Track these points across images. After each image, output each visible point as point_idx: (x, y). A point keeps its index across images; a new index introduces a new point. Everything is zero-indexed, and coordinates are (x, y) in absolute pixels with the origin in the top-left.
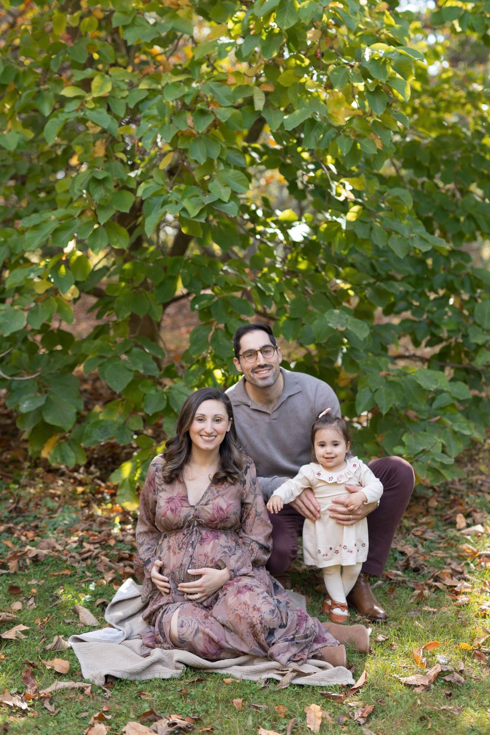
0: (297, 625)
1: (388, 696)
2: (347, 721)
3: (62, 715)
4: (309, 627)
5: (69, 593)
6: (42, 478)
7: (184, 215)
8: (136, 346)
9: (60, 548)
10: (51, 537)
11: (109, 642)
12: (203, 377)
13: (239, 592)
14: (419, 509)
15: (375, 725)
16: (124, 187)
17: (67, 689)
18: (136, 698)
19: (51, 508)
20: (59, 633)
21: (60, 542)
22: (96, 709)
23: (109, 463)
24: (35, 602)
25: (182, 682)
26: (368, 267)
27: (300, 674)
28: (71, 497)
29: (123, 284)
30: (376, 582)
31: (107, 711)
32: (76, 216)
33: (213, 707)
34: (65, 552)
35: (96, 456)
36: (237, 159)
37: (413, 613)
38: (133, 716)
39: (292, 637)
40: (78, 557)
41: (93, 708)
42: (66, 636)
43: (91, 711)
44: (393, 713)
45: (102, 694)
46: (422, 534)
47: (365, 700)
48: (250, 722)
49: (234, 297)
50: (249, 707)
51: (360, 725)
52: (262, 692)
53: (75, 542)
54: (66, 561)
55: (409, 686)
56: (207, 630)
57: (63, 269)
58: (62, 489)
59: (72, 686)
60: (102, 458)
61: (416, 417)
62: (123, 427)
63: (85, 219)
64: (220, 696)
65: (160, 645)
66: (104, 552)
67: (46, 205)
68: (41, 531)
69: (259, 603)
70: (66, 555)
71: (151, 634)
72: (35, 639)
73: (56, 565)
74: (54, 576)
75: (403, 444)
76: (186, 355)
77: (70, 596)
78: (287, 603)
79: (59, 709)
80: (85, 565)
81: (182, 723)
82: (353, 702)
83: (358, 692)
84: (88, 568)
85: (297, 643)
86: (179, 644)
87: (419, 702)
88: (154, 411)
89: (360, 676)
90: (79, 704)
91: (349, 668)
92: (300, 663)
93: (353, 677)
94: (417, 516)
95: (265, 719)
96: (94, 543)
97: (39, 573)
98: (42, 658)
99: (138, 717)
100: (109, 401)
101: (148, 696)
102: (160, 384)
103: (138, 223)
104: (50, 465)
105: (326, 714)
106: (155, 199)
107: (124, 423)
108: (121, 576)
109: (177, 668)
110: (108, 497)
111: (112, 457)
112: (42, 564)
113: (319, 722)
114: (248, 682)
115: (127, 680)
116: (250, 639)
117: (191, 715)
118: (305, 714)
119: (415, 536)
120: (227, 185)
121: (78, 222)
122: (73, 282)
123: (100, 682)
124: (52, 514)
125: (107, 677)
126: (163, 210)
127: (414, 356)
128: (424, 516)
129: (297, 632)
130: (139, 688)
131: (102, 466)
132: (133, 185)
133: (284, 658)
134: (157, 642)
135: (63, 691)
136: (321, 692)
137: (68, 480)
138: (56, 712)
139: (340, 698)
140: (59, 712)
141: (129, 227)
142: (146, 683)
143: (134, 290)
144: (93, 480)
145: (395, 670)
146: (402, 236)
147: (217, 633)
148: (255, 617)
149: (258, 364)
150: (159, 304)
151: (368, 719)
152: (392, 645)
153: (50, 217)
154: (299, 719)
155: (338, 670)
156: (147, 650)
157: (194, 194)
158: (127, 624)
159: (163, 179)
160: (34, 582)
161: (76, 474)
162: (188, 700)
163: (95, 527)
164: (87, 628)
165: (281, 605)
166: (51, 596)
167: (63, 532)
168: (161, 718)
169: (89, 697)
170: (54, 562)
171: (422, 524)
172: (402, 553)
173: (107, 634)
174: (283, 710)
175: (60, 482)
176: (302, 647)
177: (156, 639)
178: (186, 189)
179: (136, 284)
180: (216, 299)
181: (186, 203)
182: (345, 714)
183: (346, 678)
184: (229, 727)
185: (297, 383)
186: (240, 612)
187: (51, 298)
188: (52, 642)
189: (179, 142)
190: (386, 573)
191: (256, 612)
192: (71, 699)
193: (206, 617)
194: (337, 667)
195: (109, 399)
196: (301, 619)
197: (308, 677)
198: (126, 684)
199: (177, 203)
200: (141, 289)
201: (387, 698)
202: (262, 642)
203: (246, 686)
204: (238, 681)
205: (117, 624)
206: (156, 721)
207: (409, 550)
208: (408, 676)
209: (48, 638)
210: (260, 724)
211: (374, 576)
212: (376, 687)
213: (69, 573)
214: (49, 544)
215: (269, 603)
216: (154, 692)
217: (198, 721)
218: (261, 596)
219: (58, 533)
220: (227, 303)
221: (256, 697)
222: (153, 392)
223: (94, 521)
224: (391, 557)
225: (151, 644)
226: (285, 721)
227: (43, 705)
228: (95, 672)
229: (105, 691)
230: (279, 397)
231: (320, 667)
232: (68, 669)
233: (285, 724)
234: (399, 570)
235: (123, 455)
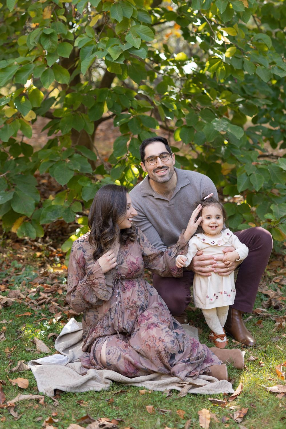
0: (191, 350)
1: (258, 401)
2: (228, 420)
3: (23, 419)
4: (200, 351)
5: (29, 329)
6: (11, 246)
7: (108, 59)
8: (77, 152)
9: (23, 296)
10: (18, 289)
11: (57, 364)
12: (124, 173)
13: (148, 328)
14: (277, 263)
15: (249, 423)
16: (65, 40)
17: (27, 400)
18: (77, 405)
19: (17, 268)
20: (22, 359)
21: (23, 292)
22: (48, 415)
23: (59, 235)
24: (5, 336)
25: (110, 393)
26: (239, 90)
27: (195, 386)
28: (32, 260)
29: (66, 109)
30: (248, 317)
31: (55, 416)
32: (32, 62)
33: (132, 412)
34: (27, 299)
35: (50, 230)
36: (145, 18)
37: (275, 339)
38: (74, 420)
39: (188, 359)
40: (36, 303)
41: (45, 414)
42: (27, 361)
43: (44, 416)
44: (262, 414)
45: (52, 403)
46: (280, 282)
47: (242, 404)
48: (159, 423)
49: (144, 116)
50: (158, 412)
51: (238, 423)
52: (167, 400)
53: (34, 292)
54: (27, 306)
55: (273, 393)
56: (127, 356)
57: (23, 99)
58: (26, 254)
59: (31, 398)
60: (55, 231)
61: (279, 194)
62: (68, 210)
63: (38, 63)
64: (137, 404)
65: (93, 366)
66: (54, 299)
67: (11, 55)
68: (10, 285)
69: (163, 335)
70: (28, 301)
71: (88, 358)
72: (4, 363)
73: (21, 309)
74: (19, 317)
75: (271, 212)
76: (112, 159)
77: (30, 331)
78: (184, 335)
79: (21, 415)
80: (41, 309)
81: (109, 425)
82: (232, 406)
83: (236, 398)
84: (43, 310)
85: (191, 363)
86: (107, 366)
87: (281, 405)
88: (89, 199)
89: (237, 386)
90: (35, 411)
91: (230, 381)
92: (194, 378)
93: (233, 388)
94: (276, 268)
95: (169, 420)
96: (48, 293)
97: (8, 315)
98: (10, 377)
99: (78, 421)
100: (59, 191)
101: (85, 404)
102: (94, 179)
103: (76, 65)
104: (17, 237)
105: (214, 416)
106: (87, 48)
107: (69, 208)
108: (66, 316)
109: (106, 383)
110: (58, 259)
111: (61, 230)
112: (11, 308)
113: (209, 422)
114: (157, 393)
115: (70, 392)
116: (158, 362)
117: (116, 418)
118: (199, 416)
119: (275, 283)
120: (138, 37)
121: (33, 66)
122: (31, 108)
123: (51, 394)
124: (18, 272)
125: (55, 390)
126: (94, 55)
127: (272, 155)
128: (282, 268)
129: (191, 355)
130: (78, 398)
131: (54, 237)
132: (71, 38)
133: (182, 375)
134: (92, 364)
135: (24, 402)
136: (210, 399)
137: (30, 247)
138: (19, 417)
139: (224, 403)
140: (21, 417)
141: (70, 68)
142: (84, 394)
143: (74, 113)
144: (47, 247)
145: (262, 382)
146: (265, 67)
147: (134, 358)
148: (160, 346)
149: (158, 166)
150: (92, 122)
151: (244, 418)
152: (260, 363)
153: (14, 63)
154: (194, 420)
155: (222, 382)
156: (85, 370)
157: (115, 44)
158: (70, 350)
159: (93, 34)
160: (4, 322)
161: (36, 243)
162: (114, 407)
163: (48, 281)
164: (42, 355)
165: (179, 337)
166: (17, 332)
167: (26, 285)
168: (94, 421)
169: (43, 405)
170: (19, 307)
171: (280, 274)
172: (267, 296)
173: (56, 359)
174: (182, 413)
175: (25, 249)
176: (195, 366)
177: (91, 362)
178: (109, 40)
179: (75, 109)
180: (132, 117)
181: (109, 51)
182: (227, 415)
183: (227, 388)
184: (143, 427)
185: (186, 178)
186: (149, 343)
187: (17, 120)
188: (16, 365)
189: (103, 6)
190: (255, 310)
191: (161, 343)
192: (30, 407)
193: (126, 347)
194: (221, 381)
195: (59, 190)
196: (194, 346)
197: (200, 388)
198: (69, 395)
199: (103, 50)
200: (78, 112)
201: (257, 402)
202: (166, 364)
203: (155, 395)
204: (150, 392)
205: (63, 351)
206: (90, 423)
207: (271, 293)
208: (272, 386)
209: (14, 362)
210: (166, 424)
211: (247, 313)
212: (249, 395)
213: (30, 315)
214: (15, 294)
215: (170, 336)
216: (90, 401)
217: (121, 422)
218: (164, 331)
219: (22, 286)
220: (139, 120)
221: (163, 404)
222: (88, 185)
223: (48, 276)
224: (259, 299)
225: (87, 366)
226: (184, 421)
227: (9, 412)
228: (47, 387)
229: (54, 401)
230: (174, 189)
231: (209, 381)
232: (28, 385)
233: (184, 424)
234: (264, 308)
235: (69, 229)
